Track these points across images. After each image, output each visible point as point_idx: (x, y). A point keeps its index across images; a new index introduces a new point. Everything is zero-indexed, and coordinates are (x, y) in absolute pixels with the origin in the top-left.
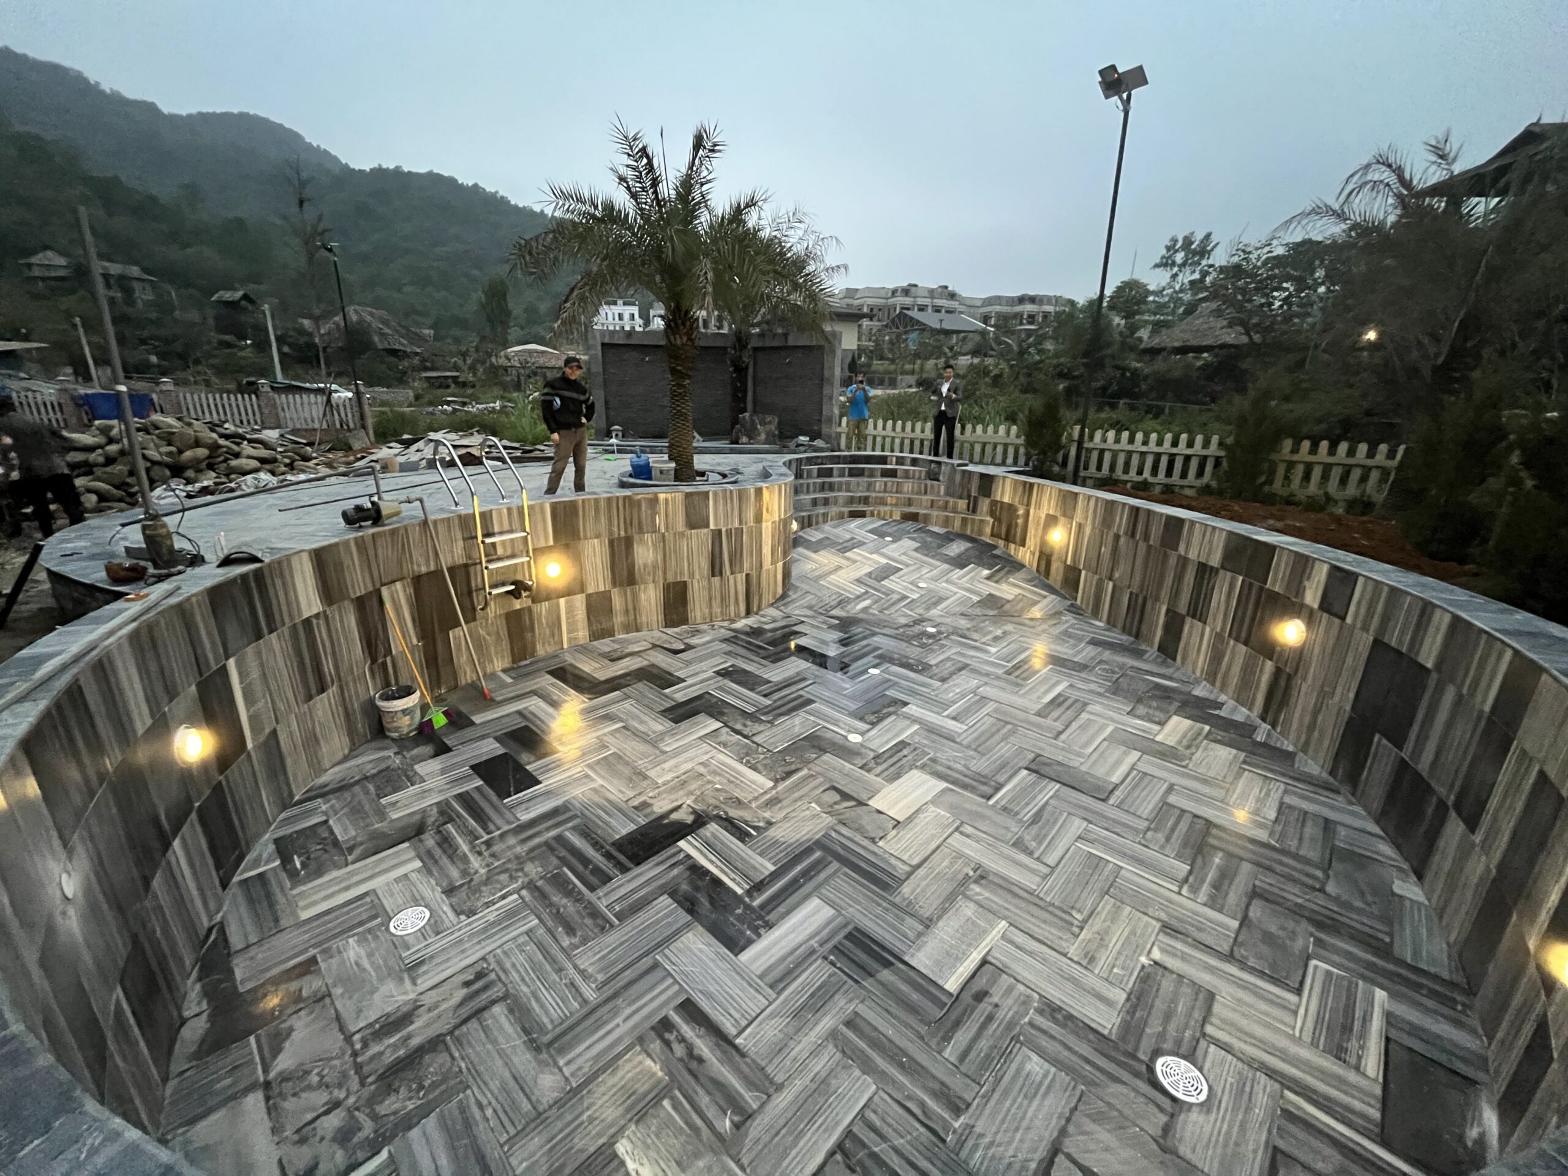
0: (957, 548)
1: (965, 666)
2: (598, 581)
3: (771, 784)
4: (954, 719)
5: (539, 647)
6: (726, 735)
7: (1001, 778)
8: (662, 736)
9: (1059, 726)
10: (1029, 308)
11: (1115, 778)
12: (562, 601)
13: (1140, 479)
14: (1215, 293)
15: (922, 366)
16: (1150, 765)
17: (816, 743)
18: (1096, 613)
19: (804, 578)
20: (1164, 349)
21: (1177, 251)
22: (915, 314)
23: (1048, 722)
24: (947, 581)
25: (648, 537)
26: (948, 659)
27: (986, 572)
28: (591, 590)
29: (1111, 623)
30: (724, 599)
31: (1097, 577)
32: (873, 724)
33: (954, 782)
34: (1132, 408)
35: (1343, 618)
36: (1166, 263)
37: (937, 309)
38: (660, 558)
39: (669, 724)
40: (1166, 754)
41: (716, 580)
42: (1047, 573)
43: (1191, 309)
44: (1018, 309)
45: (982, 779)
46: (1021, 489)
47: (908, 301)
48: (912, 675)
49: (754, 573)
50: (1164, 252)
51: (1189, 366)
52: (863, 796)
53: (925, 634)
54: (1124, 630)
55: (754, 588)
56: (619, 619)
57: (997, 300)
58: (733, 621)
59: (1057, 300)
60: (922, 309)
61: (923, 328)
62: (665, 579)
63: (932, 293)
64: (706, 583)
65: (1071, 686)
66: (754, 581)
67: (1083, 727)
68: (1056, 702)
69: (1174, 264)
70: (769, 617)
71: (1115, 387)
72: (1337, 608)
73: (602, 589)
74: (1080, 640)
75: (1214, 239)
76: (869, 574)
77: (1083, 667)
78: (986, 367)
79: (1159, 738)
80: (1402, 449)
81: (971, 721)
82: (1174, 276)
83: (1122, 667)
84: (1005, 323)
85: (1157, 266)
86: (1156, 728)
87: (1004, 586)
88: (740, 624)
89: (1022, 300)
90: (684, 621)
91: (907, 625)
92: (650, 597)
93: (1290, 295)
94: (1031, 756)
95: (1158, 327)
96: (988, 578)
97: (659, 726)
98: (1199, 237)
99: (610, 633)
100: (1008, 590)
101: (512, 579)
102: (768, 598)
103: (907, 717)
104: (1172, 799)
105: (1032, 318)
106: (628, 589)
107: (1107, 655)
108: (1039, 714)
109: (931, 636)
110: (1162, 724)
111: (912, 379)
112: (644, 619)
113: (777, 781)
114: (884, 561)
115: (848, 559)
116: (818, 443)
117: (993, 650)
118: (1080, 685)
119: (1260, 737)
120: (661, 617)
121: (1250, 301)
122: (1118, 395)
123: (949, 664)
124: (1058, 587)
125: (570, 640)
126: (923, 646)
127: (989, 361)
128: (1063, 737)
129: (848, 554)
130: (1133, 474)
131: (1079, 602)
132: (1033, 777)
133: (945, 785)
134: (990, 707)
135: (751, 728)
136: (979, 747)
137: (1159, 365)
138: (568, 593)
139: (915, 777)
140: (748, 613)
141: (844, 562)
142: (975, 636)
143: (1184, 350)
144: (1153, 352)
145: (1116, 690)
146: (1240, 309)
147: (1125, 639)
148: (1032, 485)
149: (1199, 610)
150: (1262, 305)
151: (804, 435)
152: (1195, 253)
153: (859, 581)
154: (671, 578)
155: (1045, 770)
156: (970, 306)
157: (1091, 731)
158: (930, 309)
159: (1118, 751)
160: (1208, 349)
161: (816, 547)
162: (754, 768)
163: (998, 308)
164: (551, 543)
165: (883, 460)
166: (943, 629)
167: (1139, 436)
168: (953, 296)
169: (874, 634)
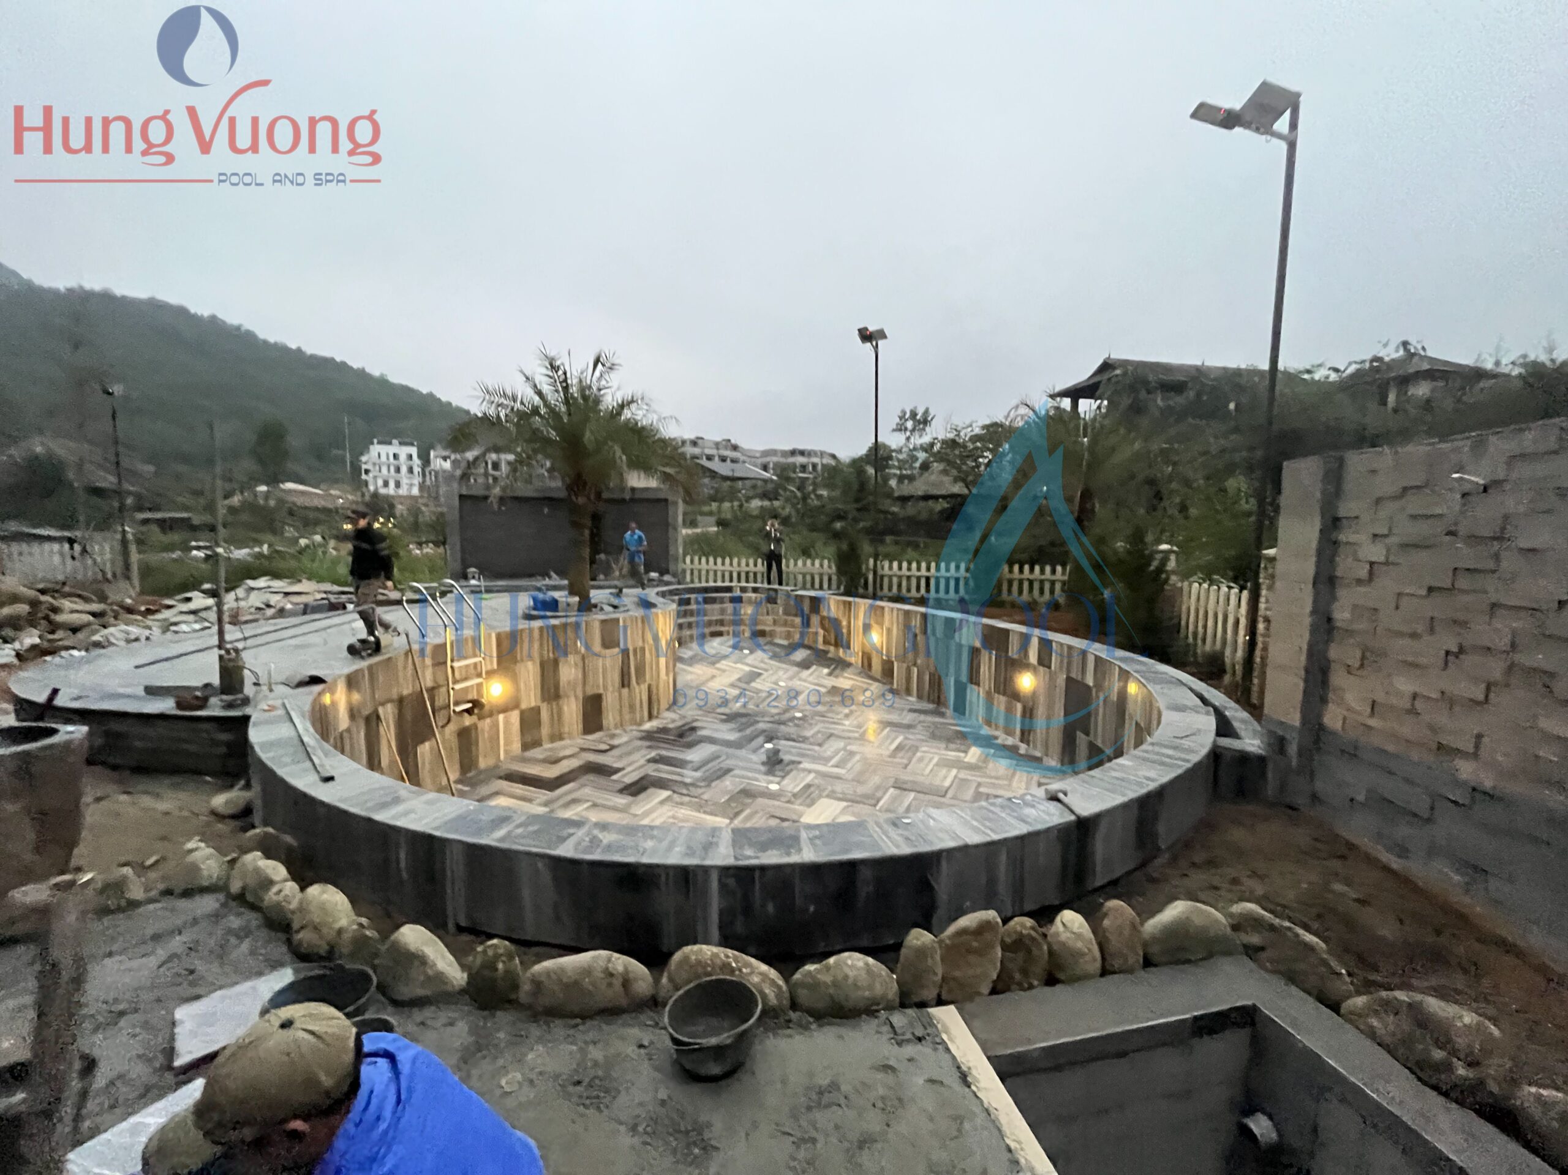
0: (800, 655)
1: (831, 735)
2: (531, 698)
3: (728, 821)
4: (837, 766)
5: (481, 759)
6: (676, 797)
7: (879, 794)
8: (629, 806)
9: (905, 761)
10: (800, 460)
11: (947, 784)
12: (501, 717)
13: (918, 596)
14: (940, 457)
15: (719, 507)
16: (963, 775)
17: (747, 793)
18: (908, 692)
19: (688, 686)
20: (912, 497)
21: (906, 420)
22: (704, 462)
23: (897, 760)
24: (800, 679)
25: (571, 658)
26: (819, 732)
27: (826, 671)
28: (524, 706)
29: (920, 697)
30: (632, 707)
31: (905, 665)
32: (783, 777)
33: (853, 801)
34: (897, 543)
35: (1049, 667)
36: (901, 428)
37: (723, 459)
38: (580, 676)
39: (630, 798)
40: (971, 767)
41: (625, 691)
42: (870, 666)
43: (925, 467)
44: (791, 460)
45: (866, 796)
46: (842, 607)
47: (696, 451)
48: (798, 745)
49: (654, 683)
50: (898, 420)
51: (931, 511)
52: (795, 817)
53: (794, 718)
54: (929, 701)
55: (654, 697)
56: (545, 731)
57: (773, 452)
58: (640, 724)
59: (822, 454)
60: (709, 458)
61: (713, 474)
62: (584, 692)
63: (717, 445)
64: (617, 694)
65: (906, 738)
66: (654, 691)
67: (921, 760)
68: (899, 748)
69: (906, 429)
70: (669, 719)
71: (881, 527)
72: (1046, 662)
73: (533, 704)
74: (902, 710)
75: (932, 412)
76: (739, 680)
77: (909, 727)
78: (775, 509)
79: (966, 760)
80: (1068, 568)
81: (849, 765)
82: (908, 439)
83: (934, 723)
84: (785, 472)
85: (894, 430)
86: (962, 755)
87: (841, 680)
88: (647, 726)
89: (793, 453)
90: (599, 728)
91: (779, 714)
92: (572, 710)
93: (990, 461)
94: (893, 780)
95: (901, 479)
96: (830, 674)
97: (622, 800)
98: (920, 412)
99: (537, 743)
100: (846, 681)
101: (470, 697)
102: (664, 704)
103: (804, 770)
104: (982, 790)
105: (804, 468)
106: (554, 704)
107: (922, 717)
108: (890, 757)
109: (800, 719)
110: (966, 752)
111: (713, 519)
112: (566, 730)
113: (732, 819)
114: (747, 669)
115: (718, 669)
116: (667, 578)
117: (847, 723)
118: (911, 737)
119: (1022, 751)
120: (581, 726)
121: (965, 464)
122: (884, 533)
123: (820, 735)
124: (879, 676)
125: (506, 751)
126: (797, 726)
127: (776, 503)
128: (909, 767)
129: (718, 665)
130: (914, 593)
131: (895, 686)
132: (898, 792)
133: (845, 804)
134: (857, 757)
135: (694, 791)
136: (858, 780)
137: (911, 510)
138: (505, 710)
139: (824, 802)
140: (651, 717)
141: (715, 672)
142: (830, 715)
143: (927, 498)
144: (904, 499)
145: (934, 736)
146: (959, 470)
147: (931, 706)
148: (850, 603)
149: (974, 678)
150: (973, 468)
151: (655, 571)
152: (919, 422)
153: (732, 685)
154: (590, 691)
155: (905, 786)
156: (751, 456)
157: (926, 761)
158: (717, 458)
159: (944, 771)
160: (944, 497)
161: (691, 661)
162: (711, 814)
163: (775, 459)
164: (495, 666)
165: (729, 589)
166: (807, 713)
167: (905, 565)
168: (735, 448)
169: (758, 722)
